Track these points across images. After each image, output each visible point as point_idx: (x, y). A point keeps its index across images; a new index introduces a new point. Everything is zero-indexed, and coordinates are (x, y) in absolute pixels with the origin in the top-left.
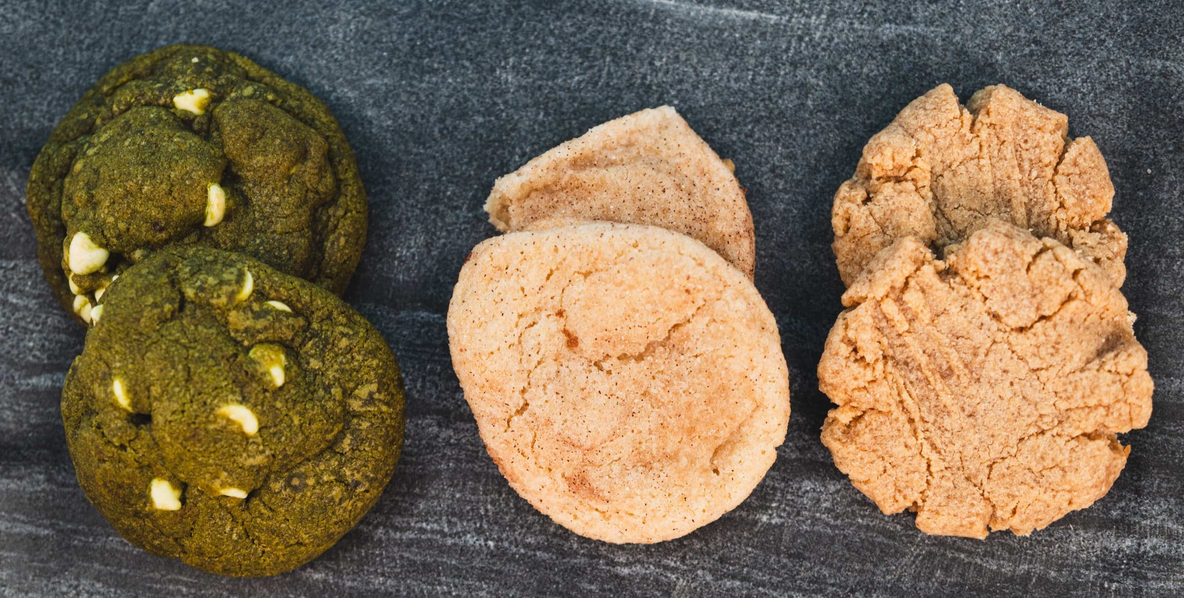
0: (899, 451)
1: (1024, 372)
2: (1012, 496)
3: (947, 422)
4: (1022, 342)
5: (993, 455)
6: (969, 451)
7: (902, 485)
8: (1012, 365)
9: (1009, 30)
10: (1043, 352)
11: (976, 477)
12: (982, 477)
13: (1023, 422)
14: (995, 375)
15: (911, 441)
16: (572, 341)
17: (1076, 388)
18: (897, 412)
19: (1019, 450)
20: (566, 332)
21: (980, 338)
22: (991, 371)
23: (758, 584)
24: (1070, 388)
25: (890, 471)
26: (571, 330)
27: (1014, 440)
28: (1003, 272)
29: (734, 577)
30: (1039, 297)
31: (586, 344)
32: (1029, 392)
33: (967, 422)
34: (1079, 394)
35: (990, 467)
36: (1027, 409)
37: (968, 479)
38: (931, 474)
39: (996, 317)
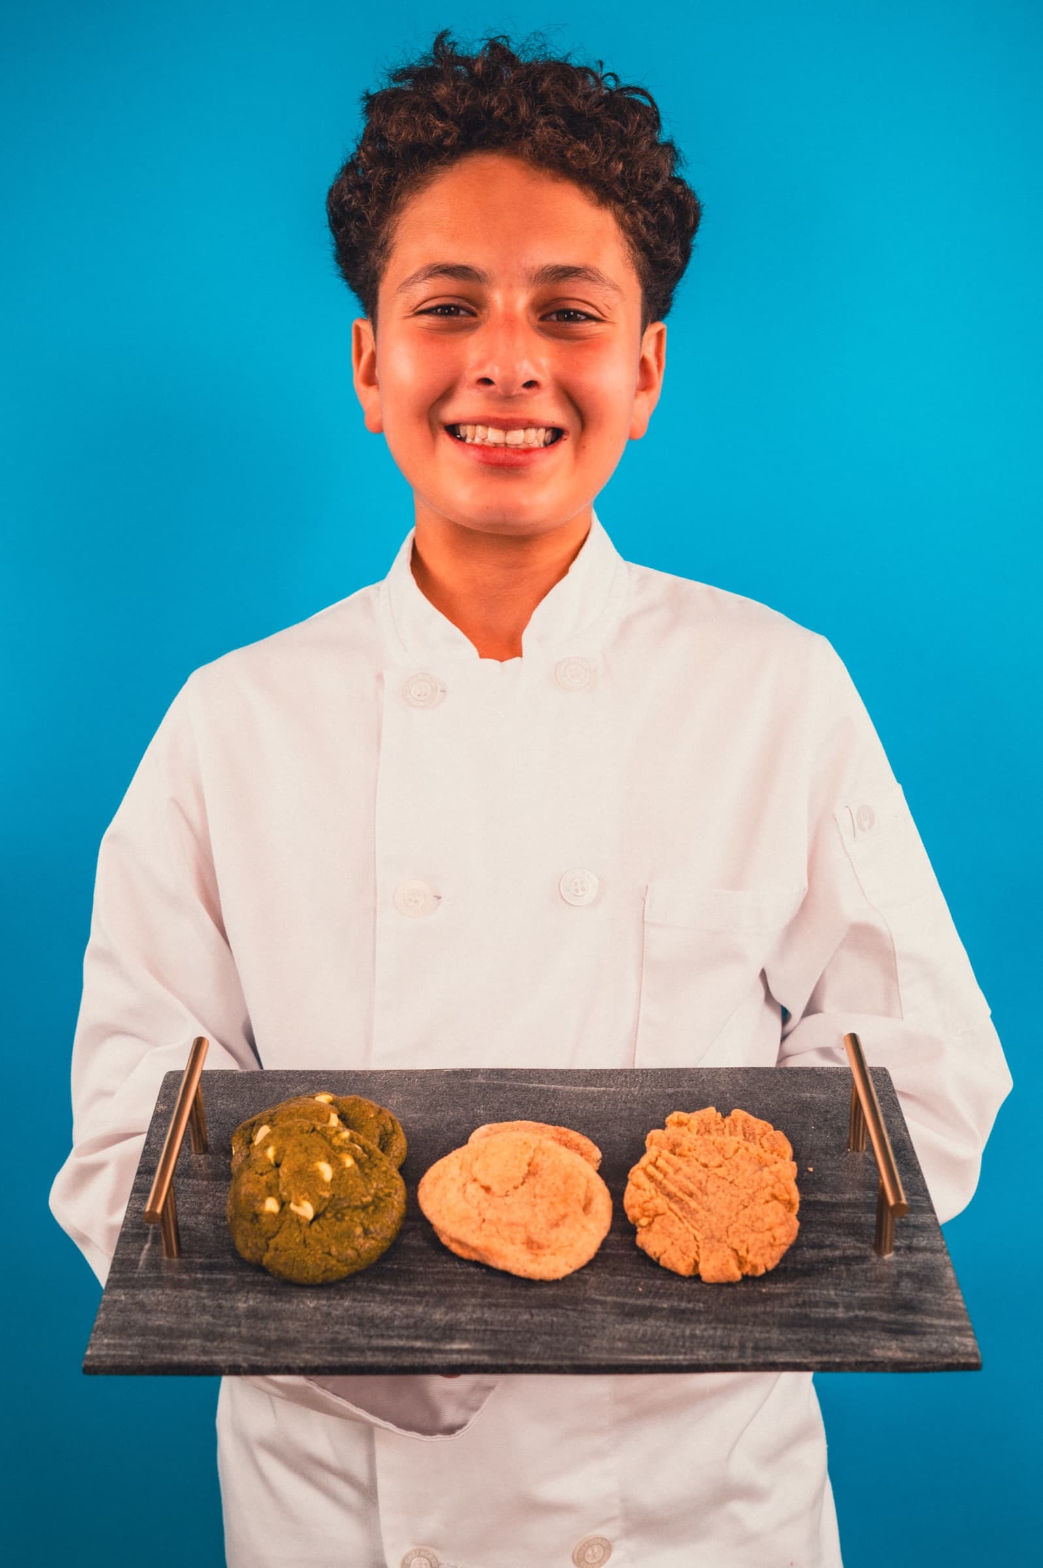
0: (676, 1230)
1: (727, 1184)
2: (742, 1242)
3: (698, 1216)
4: (721, 1172)
5: (726, 1225)
6: (713, 1227)
7: (684, 1249)
8: (721, 1182)
9: (730, 1087)
10: (732, 1172)
11: (721, 1238)
12: (724, 1237)
13: (735, 1204)
14: (714, 1189)
15: (681, 1225)
16: (487, 1189)
17: (753, 1181)
18: (669, 1213)
19: (737, 1218)
20: (483, 1187)
21: (701, 1176)
22: (711, 1188)
23: (635, 1278)
24: (751, 1183)
25: (675, 1243)
26: (484, 1185)
27: (733, 1214)
28: (701, 1145)
29: (622, 1275)
30: (722, 1152)
31: (495, 1188)
32: (733, 1192)
33: (707, 1214)
34: (755, 1184)
35: (727, 1232)
36: (734, 1199)
37: (718, 1241)
38: (697, 1241)
39: (706, 1166)
